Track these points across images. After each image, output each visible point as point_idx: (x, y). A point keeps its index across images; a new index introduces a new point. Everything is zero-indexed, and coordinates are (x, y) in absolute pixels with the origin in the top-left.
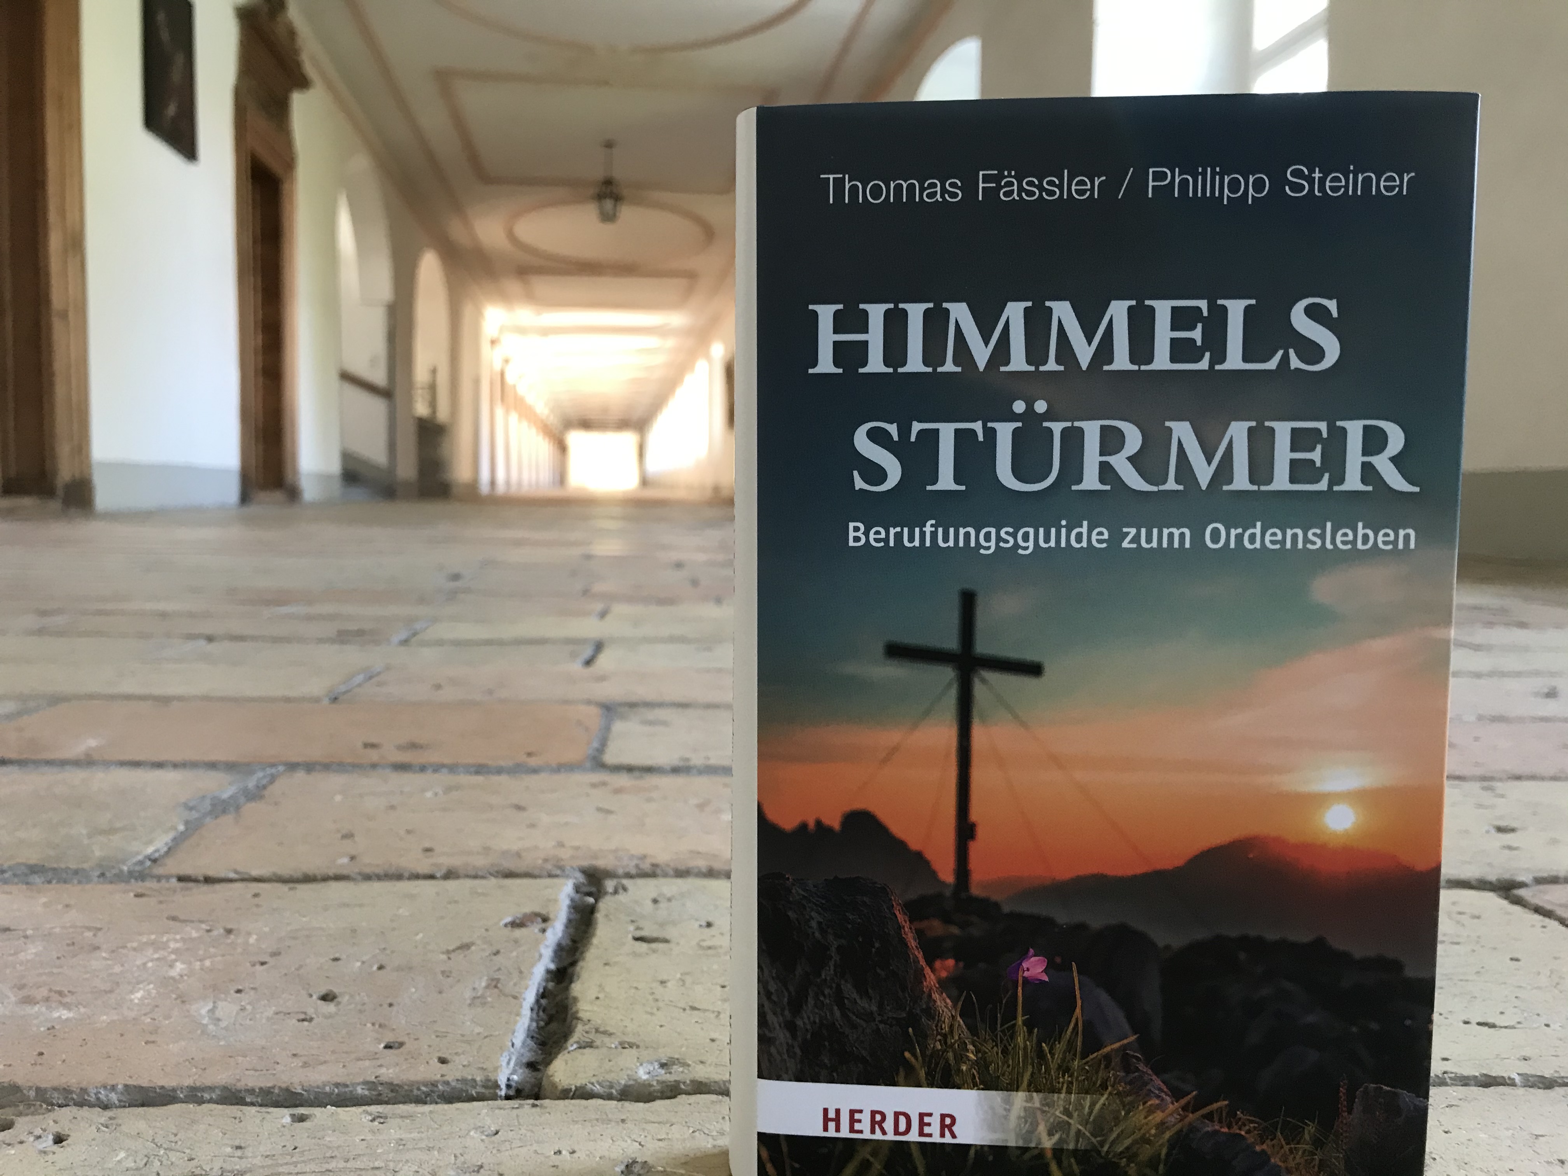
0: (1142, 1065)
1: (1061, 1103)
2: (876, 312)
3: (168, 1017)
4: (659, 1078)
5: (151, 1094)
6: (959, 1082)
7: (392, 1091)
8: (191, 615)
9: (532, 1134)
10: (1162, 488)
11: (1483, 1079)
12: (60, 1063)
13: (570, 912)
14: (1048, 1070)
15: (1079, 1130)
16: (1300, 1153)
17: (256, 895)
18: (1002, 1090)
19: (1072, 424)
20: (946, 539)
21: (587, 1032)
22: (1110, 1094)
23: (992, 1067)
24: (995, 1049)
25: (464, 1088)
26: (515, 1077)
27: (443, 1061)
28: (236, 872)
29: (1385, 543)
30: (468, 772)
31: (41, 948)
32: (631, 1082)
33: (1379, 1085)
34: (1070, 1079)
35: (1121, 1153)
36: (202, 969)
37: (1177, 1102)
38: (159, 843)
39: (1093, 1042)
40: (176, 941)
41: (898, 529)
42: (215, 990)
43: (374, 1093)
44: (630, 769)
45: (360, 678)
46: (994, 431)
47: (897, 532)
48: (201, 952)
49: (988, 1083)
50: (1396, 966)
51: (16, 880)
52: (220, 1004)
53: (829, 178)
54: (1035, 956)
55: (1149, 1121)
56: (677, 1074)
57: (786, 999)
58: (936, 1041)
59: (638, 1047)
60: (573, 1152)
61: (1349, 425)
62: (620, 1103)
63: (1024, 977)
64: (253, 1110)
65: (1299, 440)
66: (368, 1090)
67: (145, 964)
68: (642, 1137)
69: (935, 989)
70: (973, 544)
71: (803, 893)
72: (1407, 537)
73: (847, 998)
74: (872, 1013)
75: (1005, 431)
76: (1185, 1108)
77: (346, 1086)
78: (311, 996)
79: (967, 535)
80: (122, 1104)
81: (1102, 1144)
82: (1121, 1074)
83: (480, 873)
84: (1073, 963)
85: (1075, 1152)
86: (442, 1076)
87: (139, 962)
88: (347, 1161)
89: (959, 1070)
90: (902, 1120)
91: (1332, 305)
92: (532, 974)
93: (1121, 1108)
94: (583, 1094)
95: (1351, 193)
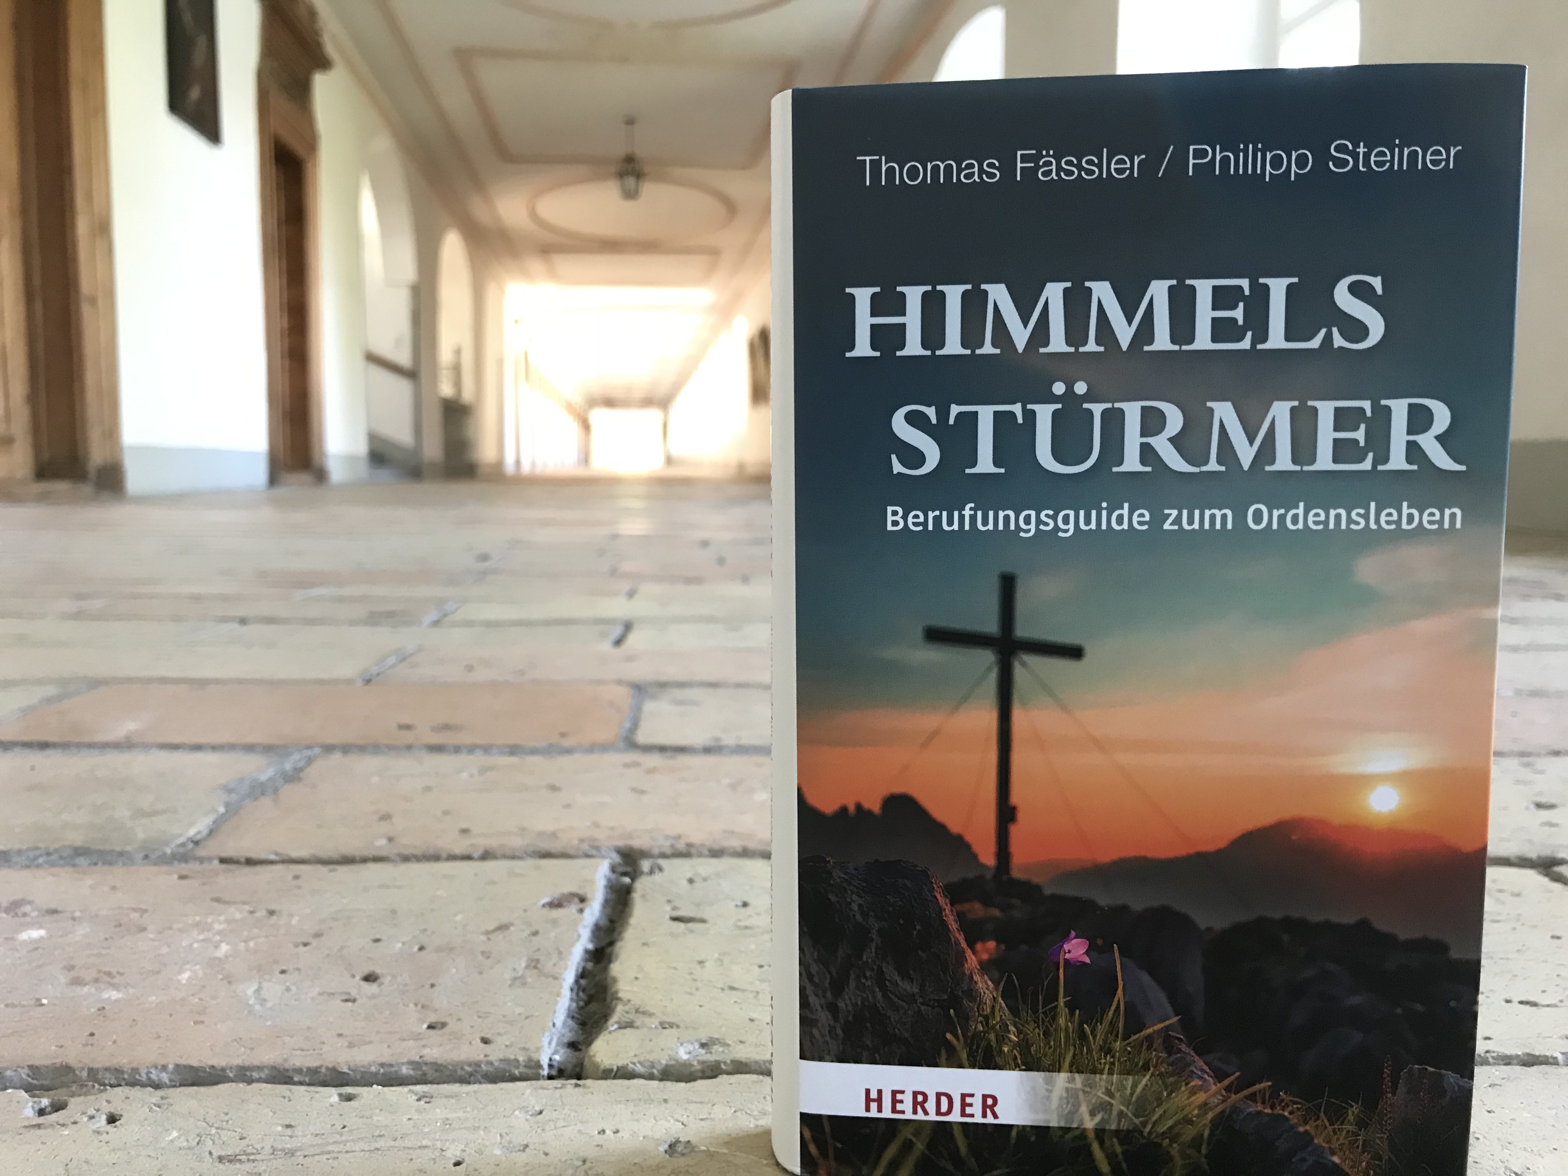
0: (1184, 1046)
1: (1103, 1083)
2: (914, 295)
3: (214, 998)
4: (700, 1058)
5: (202, 1074)
6: (1001, 1064)
7: (436, 1071)
8: (225, 598)
9: (576, 1114)
10: (1204, 469)
11: (1526, 1058)
12: (110, 1043)
13: (607, 893)
14: (1089, 1050)
15: (1121, 1112)
16: (1344, 1133)
17: (296, 877)
18: (1044, 1071)
19: (1113, 405)
20: (985, 522)
21: (627, 1012)
22: (1153, 1075)
23: (1033, 1049)
24: (1037, 1030)
25: (507, 1068)
26: (557, 1057)
27: (485, 1041)
28: (276, 854)
29: (1430, 522)
30: (502, 753)
31: (88, 930)
32: (673, 1062)
33: (1423, 1066)
34: (1112, 1060)
35: (1164, 1133)
36: (247, 950)
37: (1220, 1082)
38: (200, 826)
39: (1134, 1023)
40: (220, 923)
41: (937, 513)
42: (260, 970)
43: (419, 1073)
44: (662, 749)
45: (392, 660)
46: (1033, 412)
47: (936, 516)
48: (245, 933)
49: (1030, 1064)
50: (1442, 947)
51: (62, 862)
52: (265, 985)
53: (865, 160)
54: (1076, 937)
55: (1192, 1102)
56: (717, 1054)
57: (828, 981)
58: (977, 1023)
59: (678, 1027)
60: (617, 1132)
61: (1394, 404)
62: (662, 1083)
63: (1065, 959)
64: (303, 1088)
65: (1342, 419)
66: (413, 1069)
67: (191, 945)
68: (685, 1116)
69: (976, 971)
70: (1012, 527)
71: (845, 876)
72: (1453, 516)
73: (889, 980)
74: (913, 995)
75: (1044, 413)
76: (1228, 1089)
77: (391, 1065)
78: (353, 976)
79: (1007, 518)
80: (174, 1084)
81: (1144, 1124)
82: (1163, 1055)
83: (517, 854)
84: (1115, 945)
85: (1117, 1133)
86: (486, 1056)
87: (184, 943)
88: (395, 1140)
89: (1001, 1051)
90: (944, 1101)
91: (1376, 282)
92: (571, 953)
93: (1164, 1088)
94: (624, 1074)
95: (1396, 168)
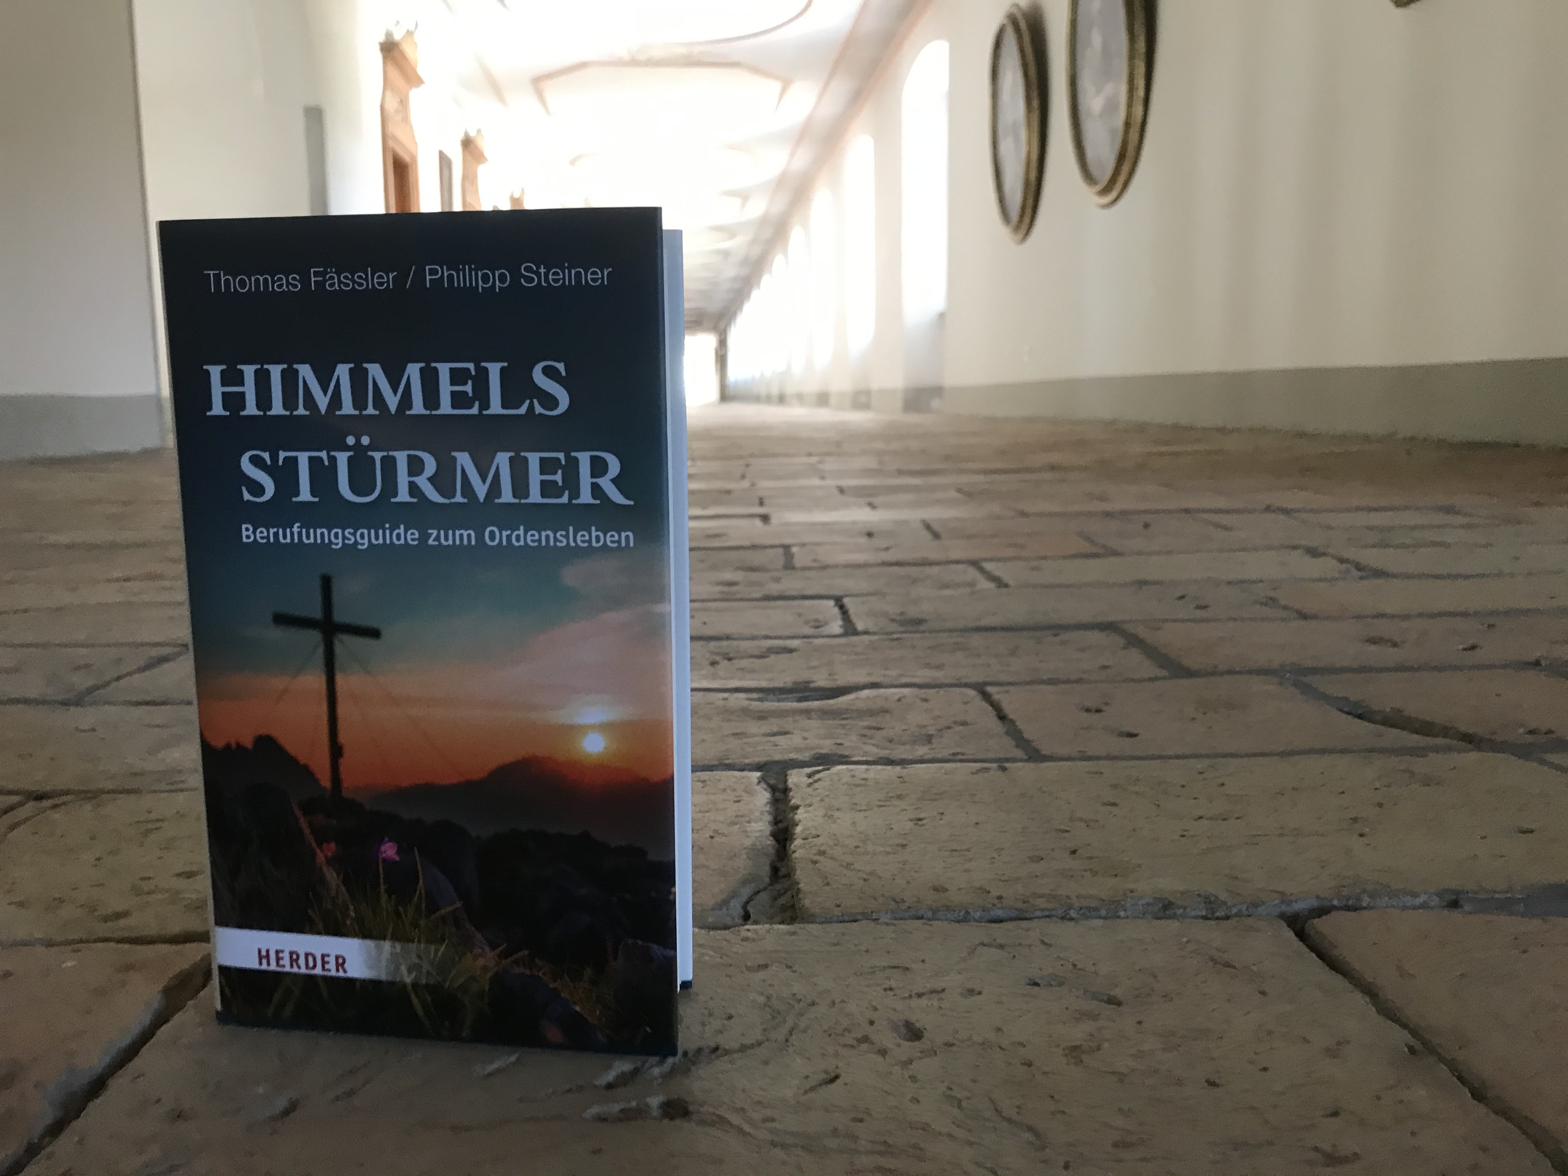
0: (467, 923)
1: (415, 950)
2: (249, 371)
6: (345, 932)
10: (453, 500)
14: (404, 926)
15: (428, 970)
16: (582, 989)
18: (374, 939)
19: (388, 454)
20: (308, 537)
22: (448, 944)
23: (366, 922)
24: (368, 908)
29: (612, 542)
33: (636, 941)
34: (419, 932)
35: (458, 987)
37: (494, 951)
41: (276, 530)
46: (335, 458)
47: (275, 532)
49: (365, 934)
50: (642, 853)
53: (210, 274)
54: (390, 841)
55: (476, 965)
58: (328, 902)
61: (581, 455)
63: (384, 860)
65: (546, 466)
69: (324, 864)
70: (327, 541)
71: (231, 795)
72: (627, 537)
73: (266, 870)
74: (283, 881)
75: (342, 458)
76: (499, 956)
79: (322, 534)
81: (444, 981)
82: (454, 930)
84: (415, 848)
85: (427, 986)
89: (344, 923)
90: (311, 959)
91: (561, 367)
93: (455, 955)
95: (567, 283)
